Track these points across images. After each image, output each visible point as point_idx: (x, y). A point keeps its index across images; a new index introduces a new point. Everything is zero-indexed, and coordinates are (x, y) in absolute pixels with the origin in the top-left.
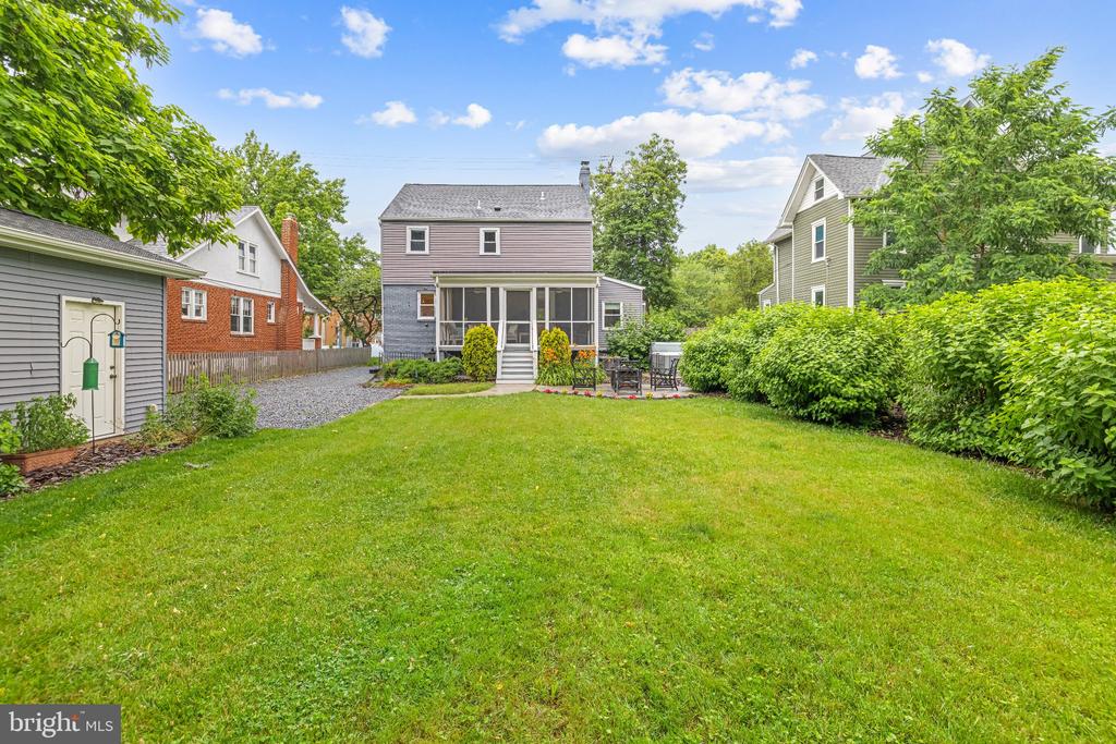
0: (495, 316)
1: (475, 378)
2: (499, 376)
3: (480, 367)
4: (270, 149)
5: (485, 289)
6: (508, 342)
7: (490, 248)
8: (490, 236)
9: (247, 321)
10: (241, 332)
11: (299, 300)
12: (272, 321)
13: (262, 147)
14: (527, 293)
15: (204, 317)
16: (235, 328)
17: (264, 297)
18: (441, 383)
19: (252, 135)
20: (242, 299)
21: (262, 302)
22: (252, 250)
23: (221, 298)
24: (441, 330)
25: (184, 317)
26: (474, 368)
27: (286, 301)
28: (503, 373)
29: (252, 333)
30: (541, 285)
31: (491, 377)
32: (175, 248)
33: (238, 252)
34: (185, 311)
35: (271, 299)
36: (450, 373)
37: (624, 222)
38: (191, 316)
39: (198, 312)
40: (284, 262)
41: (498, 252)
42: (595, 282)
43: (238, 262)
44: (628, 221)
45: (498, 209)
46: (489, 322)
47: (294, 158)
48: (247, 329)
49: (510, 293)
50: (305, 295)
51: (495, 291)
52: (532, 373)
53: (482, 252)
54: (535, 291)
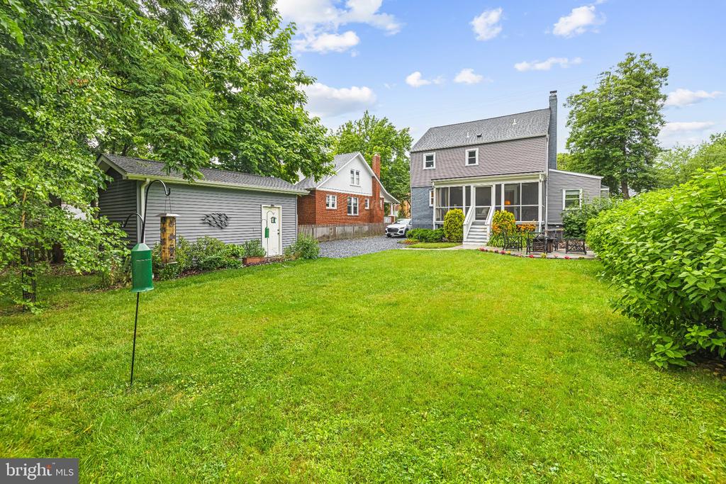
0: (468, 203)
1: (450, 240)
2: (465, 239)
3: (453, 234)
4: (376, 117)
5: (462, 187)
6: (476, 219)
7: (472, 161)
8: (472, 154)
9: (355, 208)
10: (353, 214)
11: (381, 196)
12: (368, 208)
13: (372, 118)
14: (489, 188)
15: (335, 208)
16: (350, 212)
17: (364, 196)
18: (432, 242)
19: (367, 112)
20: (352, 198)
21: (362, 198)
22: (358, 173)
23: (343, 198)
24: (436, 213)
25: (327, 208)
26: (451, 235)
27: (375, 197)
28: (468, 238)
29: (358, 215)
30: (498, 183)
31: (460, 240)
32: (317, 179)
33: (351, 175)
34: (328, 205)
35: (367, 197)
36: (437, 237)
37: (598, 127)
38: (330, 207)
39: (333, 205)
40: (373, 177)
41: (477, 163)
42: (538, 178)
43: (350, 180)
44: (602, 125)
45: (479, 136)
46: (464, 206)
47: (385, 120)
48: (355, 212)
49: (478, 189)
50: (384, 194)
51: (468, 189)
52: (486, 239)
53: (467, 164)
54: (494, 186)
